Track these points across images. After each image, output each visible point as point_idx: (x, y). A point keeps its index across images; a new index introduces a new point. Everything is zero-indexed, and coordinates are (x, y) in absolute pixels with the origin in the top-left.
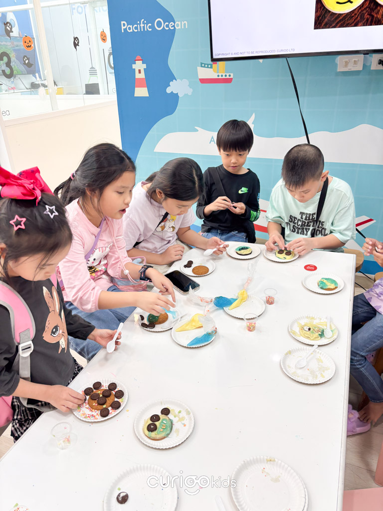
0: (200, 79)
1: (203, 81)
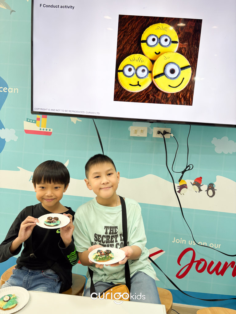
0: (25, 130)
1: (27, 132)
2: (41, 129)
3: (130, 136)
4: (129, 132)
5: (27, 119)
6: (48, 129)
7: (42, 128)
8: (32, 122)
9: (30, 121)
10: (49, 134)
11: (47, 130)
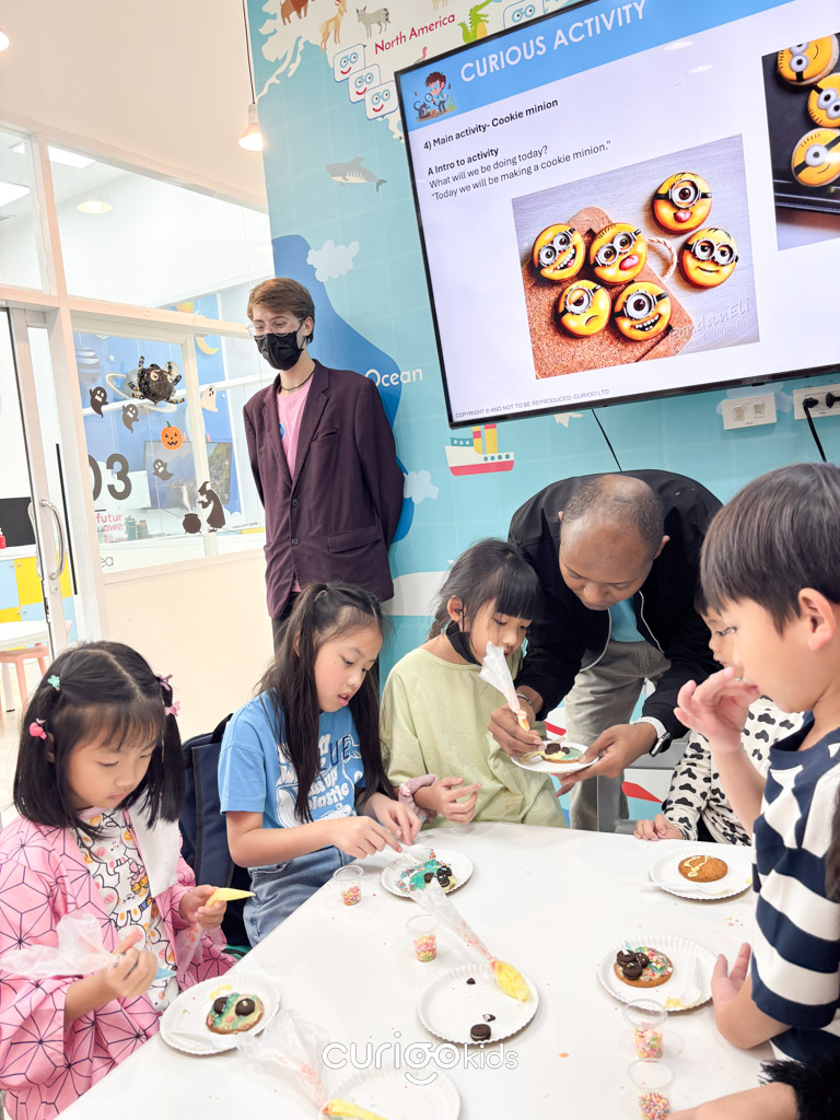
0: (451, 468)
1: (457, 471)
2: (486, 459)
3: (726, 428)
4: (720, 418)
5: (452, 439)
6: (503, 455)
7: (489, 456)
8: (464, 445)
9: (458, 445)
10: (507, 466)
11: (500, 457)
